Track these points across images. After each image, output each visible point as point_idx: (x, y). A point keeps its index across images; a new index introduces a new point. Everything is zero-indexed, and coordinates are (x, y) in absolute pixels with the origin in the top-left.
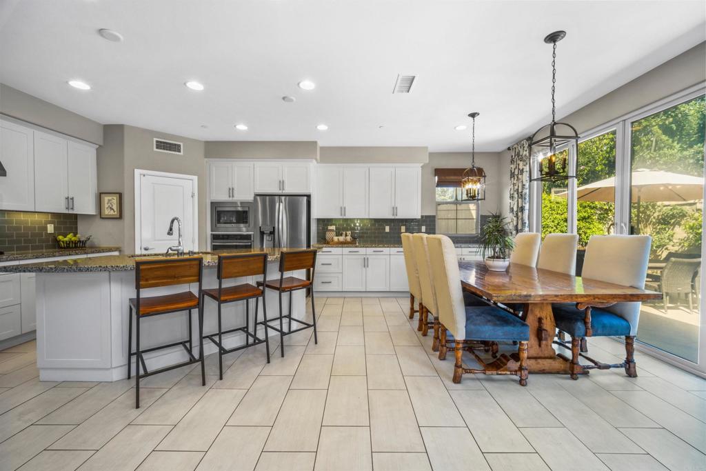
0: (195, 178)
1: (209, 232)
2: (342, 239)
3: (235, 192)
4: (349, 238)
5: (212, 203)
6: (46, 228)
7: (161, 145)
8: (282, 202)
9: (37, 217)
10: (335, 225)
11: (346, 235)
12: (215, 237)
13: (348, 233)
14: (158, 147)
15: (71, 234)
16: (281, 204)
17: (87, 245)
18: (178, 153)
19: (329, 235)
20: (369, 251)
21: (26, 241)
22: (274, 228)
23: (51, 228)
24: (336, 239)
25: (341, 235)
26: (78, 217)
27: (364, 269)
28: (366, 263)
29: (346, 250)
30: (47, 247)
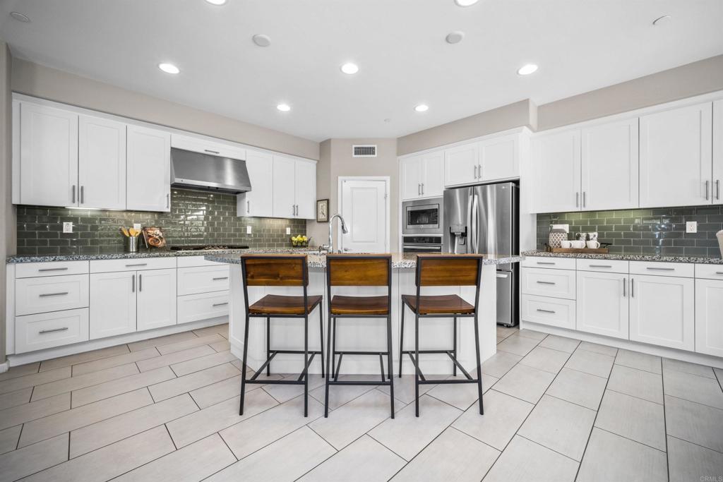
0: (388, 178)
1: (401, 235)
2: (578, 244)
3: (425, 187)
4: (593, 244)
5: (403, 203)
6: (285, 231)
7: (359, 151)
8: (477, 194)
9: (280, 222)
10: (570, 223)
11: (588, 239)
12: (406, 240)
13: (591, 235)
14: (356, 153)
15: (299, 236)
16: (476, 197)
17: (309, 245)
18: (371, 156)
19: (553, 239)
20: (637, 267)
21: (274, 240)
22: (466, 228)
23: (288, 231)
24: (566, 244)
25: (578, 238)
26: (307, 222)
27: (624, 300)
28: (628, 289)
29: (584, 263)
30: (286, 246)
